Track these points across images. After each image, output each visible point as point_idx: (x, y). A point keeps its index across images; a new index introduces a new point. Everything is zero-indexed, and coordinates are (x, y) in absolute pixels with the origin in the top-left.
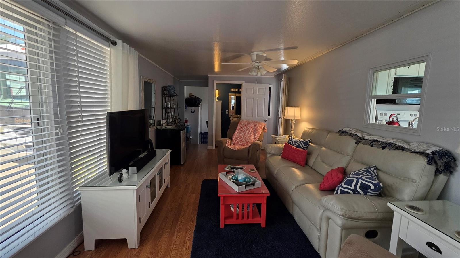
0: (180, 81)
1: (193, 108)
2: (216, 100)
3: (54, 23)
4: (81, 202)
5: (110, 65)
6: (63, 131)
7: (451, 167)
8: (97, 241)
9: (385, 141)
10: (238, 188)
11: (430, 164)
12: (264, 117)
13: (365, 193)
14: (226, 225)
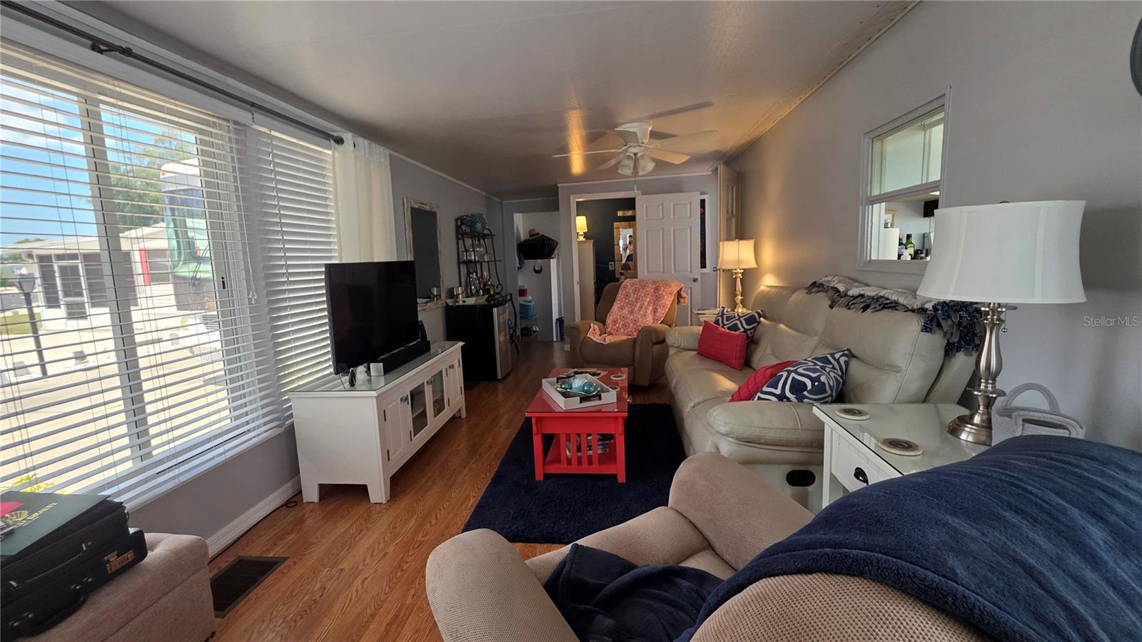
0: (504, 202)
1: (538, 263)
2: (581, 238)
3: (236, 123)
4: (293, 422)
5: (335, 181)
6: (259, 297)
7: (975, 335)
8: (322, 487)
9: (873, 294)
10: (565, 401)
11: (927, 331)
12: (691, 272)
13: (800, 399)
14: (547, 476)
